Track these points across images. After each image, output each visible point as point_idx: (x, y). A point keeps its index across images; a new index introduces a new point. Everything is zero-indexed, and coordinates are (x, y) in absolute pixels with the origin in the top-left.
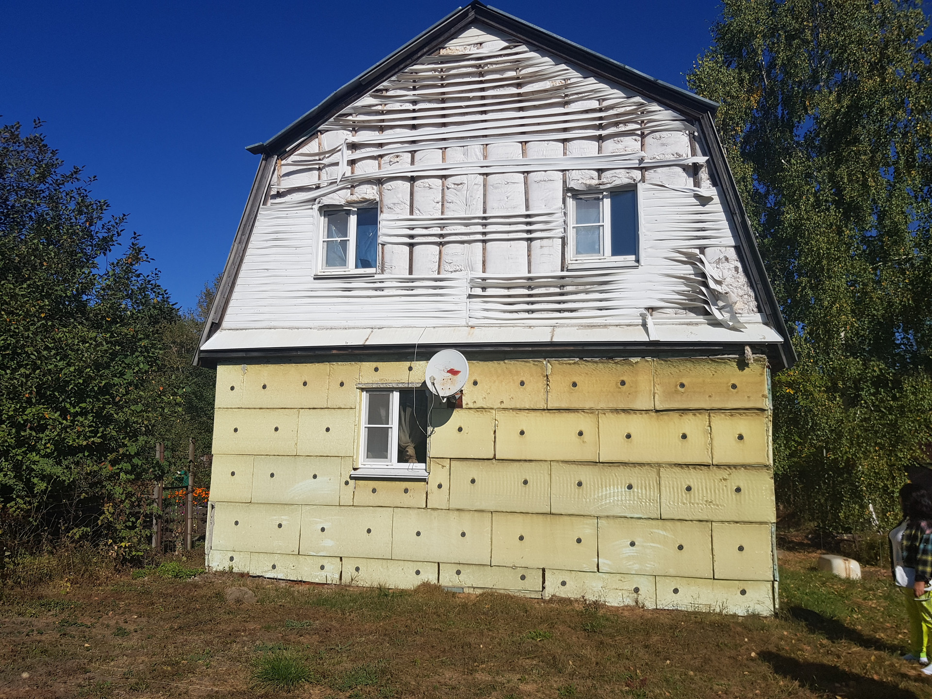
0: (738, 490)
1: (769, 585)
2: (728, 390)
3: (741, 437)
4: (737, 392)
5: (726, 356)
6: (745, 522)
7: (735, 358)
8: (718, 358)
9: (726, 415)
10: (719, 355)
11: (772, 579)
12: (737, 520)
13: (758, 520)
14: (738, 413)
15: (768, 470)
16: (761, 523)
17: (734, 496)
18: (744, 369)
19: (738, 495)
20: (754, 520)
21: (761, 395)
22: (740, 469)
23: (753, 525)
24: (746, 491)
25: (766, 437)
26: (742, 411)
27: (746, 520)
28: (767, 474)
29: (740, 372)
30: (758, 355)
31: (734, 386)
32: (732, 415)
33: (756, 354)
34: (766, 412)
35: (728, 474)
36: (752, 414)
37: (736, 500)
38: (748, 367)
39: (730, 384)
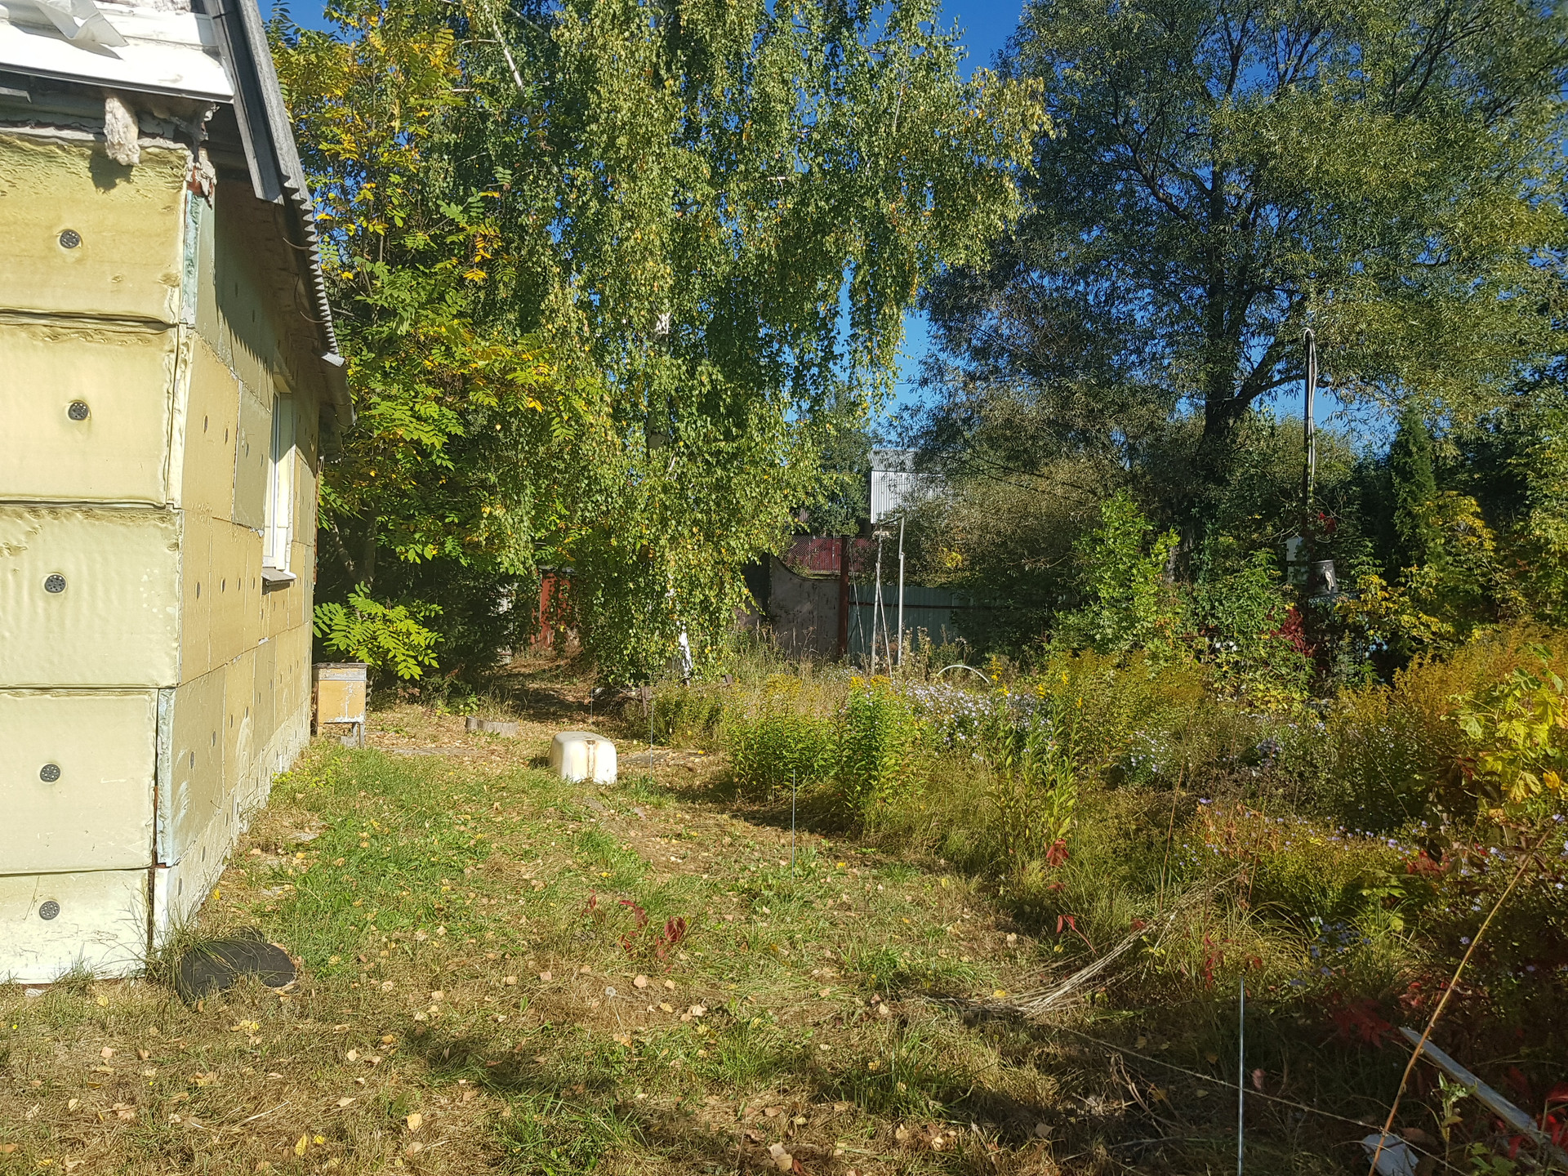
0: (56, 584)
1: (139, 881)
2: (50, 249)
3: (79, 411)
4: (79, 261)
5: (50, 131)
6: (70, 689)
7: (80, 143)
8: (21, 136)
9: (34, 335)
10: (24, 124)
11: (149, 861)
12: (46, 683)
13: (115, 682)
14: (79, 331)
15: (162, 519)
16: (126, 689)
17: (40, 604)
18: (114, 185)
19: (55, 599)
20: (102, 681)
21: (159, 276)
22: (68, 515)
23: (99, 697)
24: (85, 588)
25: (166, 415)
26: (91, 325)
27: (77, 680)
28: (159, 533)
29: (98, 195)
30: (160, 141)
31: (70, 239)
32: (55, 337)
33: (153, 136)
34: (171, 332)
35: (28, 534)
36: (126, 338)
37: (48, 618)
38: (128, 181)
39: (58, 231)
